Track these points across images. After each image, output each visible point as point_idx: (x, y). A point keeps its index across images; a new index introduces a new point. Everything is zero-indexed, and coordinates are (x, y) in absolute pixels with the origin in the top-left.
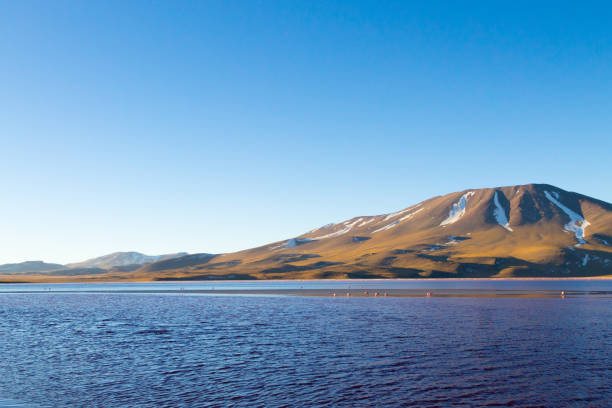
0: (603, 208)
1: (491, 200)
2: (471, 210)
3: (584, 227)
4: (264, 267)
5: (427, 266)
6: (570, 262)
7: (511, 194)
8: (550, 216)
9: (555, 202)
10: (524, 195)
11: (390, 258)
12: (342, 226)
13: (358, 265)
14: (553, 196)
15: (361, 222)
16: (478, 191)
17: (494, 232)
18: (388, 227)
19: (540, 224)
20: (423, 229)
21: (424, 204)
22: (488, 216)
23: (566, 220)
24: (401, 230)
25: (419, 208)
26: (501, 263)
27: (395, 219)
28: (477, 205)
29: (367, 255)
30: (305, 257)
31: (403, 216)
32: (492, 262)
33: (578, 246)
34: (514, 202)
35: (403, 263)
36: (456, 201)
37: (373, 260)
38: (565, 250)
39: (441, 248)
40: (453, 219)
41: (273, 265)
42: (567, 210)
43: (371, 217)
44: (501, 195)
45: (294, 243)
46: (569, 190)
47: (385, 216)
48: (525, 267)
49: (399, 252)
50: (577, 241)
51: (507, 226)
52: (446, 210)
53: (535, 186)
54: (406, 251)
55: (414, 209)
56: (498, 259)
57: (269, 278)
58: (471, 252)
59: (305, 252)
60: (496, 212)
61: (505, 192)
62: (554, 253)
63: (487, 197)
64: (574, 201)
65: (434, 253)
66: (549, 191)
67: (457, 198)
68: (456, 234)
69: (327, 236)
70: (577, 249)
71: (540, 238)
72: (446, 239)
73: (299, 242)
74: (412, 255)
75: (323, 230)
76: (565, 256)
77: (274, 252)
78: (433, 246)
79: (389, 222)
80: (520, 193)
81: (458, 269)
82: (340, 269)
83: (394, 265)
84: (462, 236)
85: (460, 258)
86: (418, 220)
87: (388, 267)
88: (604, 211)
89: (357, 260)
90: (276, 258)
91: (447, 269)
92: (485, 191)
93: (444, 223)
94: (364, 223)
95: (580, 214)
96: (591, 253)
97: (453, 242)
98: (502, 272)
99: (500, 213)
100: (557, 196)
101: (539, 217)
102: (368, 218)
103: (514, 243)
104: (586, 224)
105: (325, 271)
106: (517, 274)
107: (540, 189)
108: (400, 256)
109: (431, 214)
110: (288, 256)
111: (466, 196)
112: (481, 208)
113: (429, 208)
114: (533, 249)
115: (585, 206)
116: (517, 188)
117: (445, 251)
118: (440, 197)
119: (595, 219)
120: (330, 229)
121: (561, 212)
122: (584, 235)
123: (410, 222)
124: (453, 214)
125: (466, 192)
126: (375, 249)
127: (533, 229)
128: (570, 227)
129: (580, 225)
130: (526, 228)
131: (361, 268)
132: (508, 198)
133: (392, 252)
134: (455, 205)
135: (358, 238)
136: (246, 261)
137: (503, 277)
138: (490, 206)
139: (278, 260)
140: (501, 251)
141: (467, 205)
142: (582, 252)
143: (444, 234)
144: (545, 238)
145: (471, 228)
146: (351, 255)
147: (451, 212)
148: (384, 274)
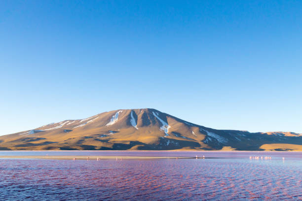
0: (174, 120)
1: (130, 115)
2: (121, 119)
3: (168, 129)
4: (16, 144)
5: (99, 144)
6: (162, 144)
7: (138, 113)
8: (154, 123)
9: (157, 117)
10: (144, 113)
11: (82, 140)
12: (58, 124)
13: (65, 143)
14: (156, 114)
15: (68, 123)
16: (124, 110)
17: (130, 129)
18: (81, 126)
19: (150, 127)
20: (98, 127)
21: (99, 115)
22: (128, 123)
23: (161, 125)
24: (87, 127)
25: (97, 117)
26: (133, 144)
27: (85, 122)
28: (124, 116)
29: (70, 139)
30: (38, 139)
31: (89, 120)
32: (128, 143)
33: (165, 136)
34: (140, 116)
35: (88, 143)
36: (114, 115)
37: (73, 141)
38: (160, 138)
39: (106, 136)
40: (112, 123)
41: (22, 143)
42: (161, 121)
43: (73, 120)
44: (134, 113)
45: (33, 132)
46: (162, 112)
47: (80, 120)
48: (143, 145)
49: (86, 137)
50: (165, 134)
51: (136, 127)
52: (109, 119)
53: (149, 109)
54: (90, 137)
55: (94, 117)
56: (131, 142)
57: (18, 150)
58: (119, 138)
59: (39, 137)
60: (131, 120)
61: (136, 112)
62: (154, 140)
63: (128, 113)
64: (164, 117)
65: (102, 138)
66: (155, 112)
67: (114, 113)
68: (113, 130)
69: (50, 129)
70: (165, 138)
71: (150, 133)
72: (109, 132)
73: (36, 131)
74: (92, 139)
75: (49, 126)
76: (160, 141)
77: (21, 136)
78: (103, 135)
79: (82, 123)
80: (142, 112)
81: (113, 146)
82: (56, 145)
83: (83, 144)
84: (116, 131)
85: (114, 141)
86: (95, 122)
88: (176, 122)
89: (65, 141)
90: (23, 139)
91: (108, 146)
92: (127, 110)
93: (108, 124)
94: (70, 123)
95: (166, 122)
96: (171, 140)
97: (112, 134)
98: (133, 148)
99: (133, 121)
100: (158, 114)
101: (150, 123)
102: (71, 121)
103: (139, 134)
104: (169, 127)
105: (49, 146)
106: (140, 148)
107: (151, 111)
108: (86, 140)
109: (102, 120)
110: (29, 138)
111: (118, 112)
112: (125, 118)
113: (102, 117)
114: (146, 138)
115: (169, 119)
116: (141, 110)
117: (108, 138)
118: (106, 112)
119: (173, 125)
120: (53, 125)
121: (159, 121)
122: (168, 132)
123: (92, 123)
124: (112, 121)
125: (118, 111)
126: (75, 136)
127: (147, 129)
128: (163, 128)
129: (167, 127)
130: (144, 128)
131: (67, 145)
132: (137, 114)
133: (83, 138)
134: (113, 116)
135: (66, 130)
136: (6, 140)
137: (133, 150)
138: (129, 118)
139: (24, 140)
140: (133, 138)
141: (119, 116)
142: (167, 139)
143: (107, 130)
144: (152, 133)
145: (120, 127)
146: (63, 139)
147: (111, 119)
148: (79, 148)
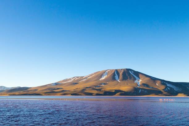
0: (144, 76)
1: (115, 73)
2: (109, 76)
3: (140, 82)
4: (45, 91)
5: (95, 92)
6: (136, 92)
7: (120, 71)
8: (130, 78)
9: (132, 74)
10: (124, 72)
11: (84, 89)
12: (70, 79)
13: (74, 91)
14: (132, 72)
15: (76, 79)
16: (111, 70)
17: (115, 82)
18: (84, 80)
19: (128, 80)
20: (94, 81)
21: (95, 73)
22: (113, 78)
23: (135, 79)
24: (88, 81)
25: (93, 74)
26: (117, 91)
27: (86, 78)
28: (110, 74)
29: (77, 88)
30: (58, 89)
31: (88, 77)
32: (114, 91)
33: (138, 87)
34: (121, 74)
35: (88, 91)
36: (104, 73)
37: (79, 90)
38: (135, 88)
39: (99, 87)
40: (103, 78)
41: (48, 91)
42: (135, 76)
43: (79, 77)
44: (117, 71)
46: (136, 71)
47: (83, 77)
48: (123, 93)
49: (87, 88)
50: (138, 85)
51: (118, 80)
52: (101, 76)
54: (89, 88)
55: (92, 75)
56: (116, 90)
57: (46, 95)
58: (108, 88)
59: (58, 87)
60: (116, 76)
61: (118, 71)
62: (131, 89)
63: (113, 72)
64: (137, 74)
65: (97, 88)
66: (130, 71)
67: (104, 72)
68: (104, 83)
69: (65, 82)
70: (138, 88)
71: (128, 84)
72: (101, 84)
73: (56, 84)
74: (90, 89)
75: (64, 81)
76: (135, 90)
77: (48, 87)
78: (97, 86)
80: (122, 71)
81: (104, 93)
82: (69, 93)
83: (85, 92)
84: (106, 83)
85: (105, 90)
86: (93, 78)
87: (83, 92)
89: (74, 90)
90: (49, 89)
91: (101, 93)
92: (113, 70)
93: (101, 79)
94: (77, 79)
95: (139, 78)
96: (142, 89)
97: (103, 85)
98: (117, 94)
99: (117, 77)
100: (133, 72)
101: (128, 78)
103: (120, 86)
104: (140, 80)
105: (64, 93)
106: (121, 95)
107: (128, 70)
108: (87, 89)
109: (97, 76)
110: (53, 88)
111: (107, 71)
112: (111, 75)
114: (125, 88)
115: (140, 76)
116: (122, 69)
117: (100, 88)
118: (99, 71)
119: (143, 79)
120: (66, 80)
122: (140, 84)
123: (90, 79)
124: (103, 77)
125: (107, 70)
126: (80, 87)
127: (126, 82)
128: (136, 81)
129: (139, 81)
130: (124, 81)
131: (75, 92)
132: (119, 72)
134: (104, 74)
135: (75, 83)
136: (39, 89)
138: (114, 75)
140: (116, 88)
141: (107, 74)
142: (139, 89)
143: (100, 83)
144: (129, 84)
145: (108, 81)
146: (72, 88)
147: (103, 76)
148: (82, 94)
